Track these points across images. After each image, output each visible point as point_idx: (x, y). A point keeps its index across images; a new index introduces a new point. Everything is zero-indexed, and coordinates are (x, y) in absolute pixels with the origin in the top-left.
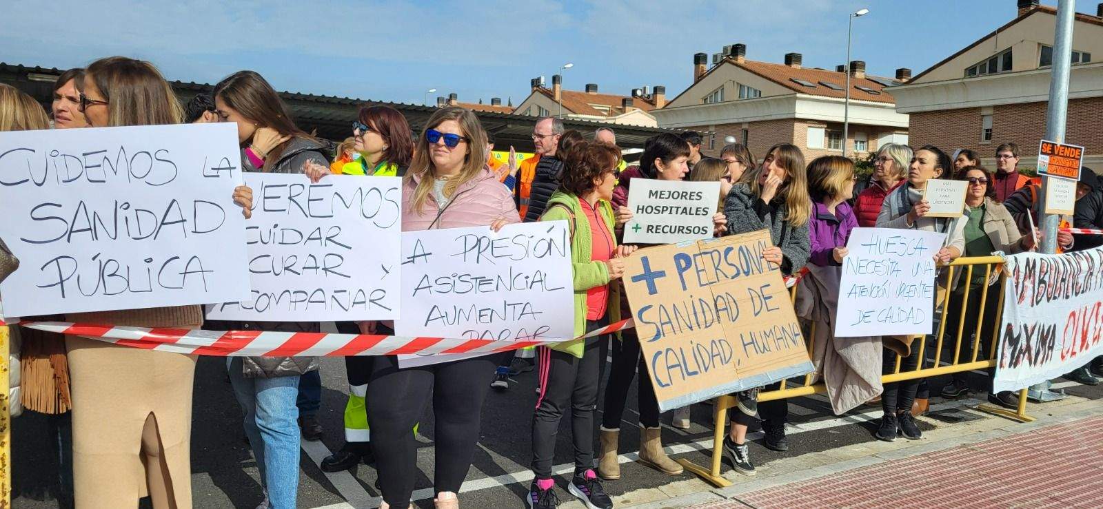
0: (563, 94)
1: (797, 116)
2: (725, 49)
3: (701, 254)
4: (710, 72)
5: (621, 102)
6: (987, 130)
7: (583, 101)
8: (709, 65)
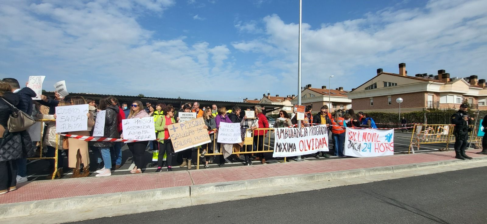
0: (270, 97)
1: (324, 101)
2: (306, 86)
5: (284, 99)
6: (372, 103)
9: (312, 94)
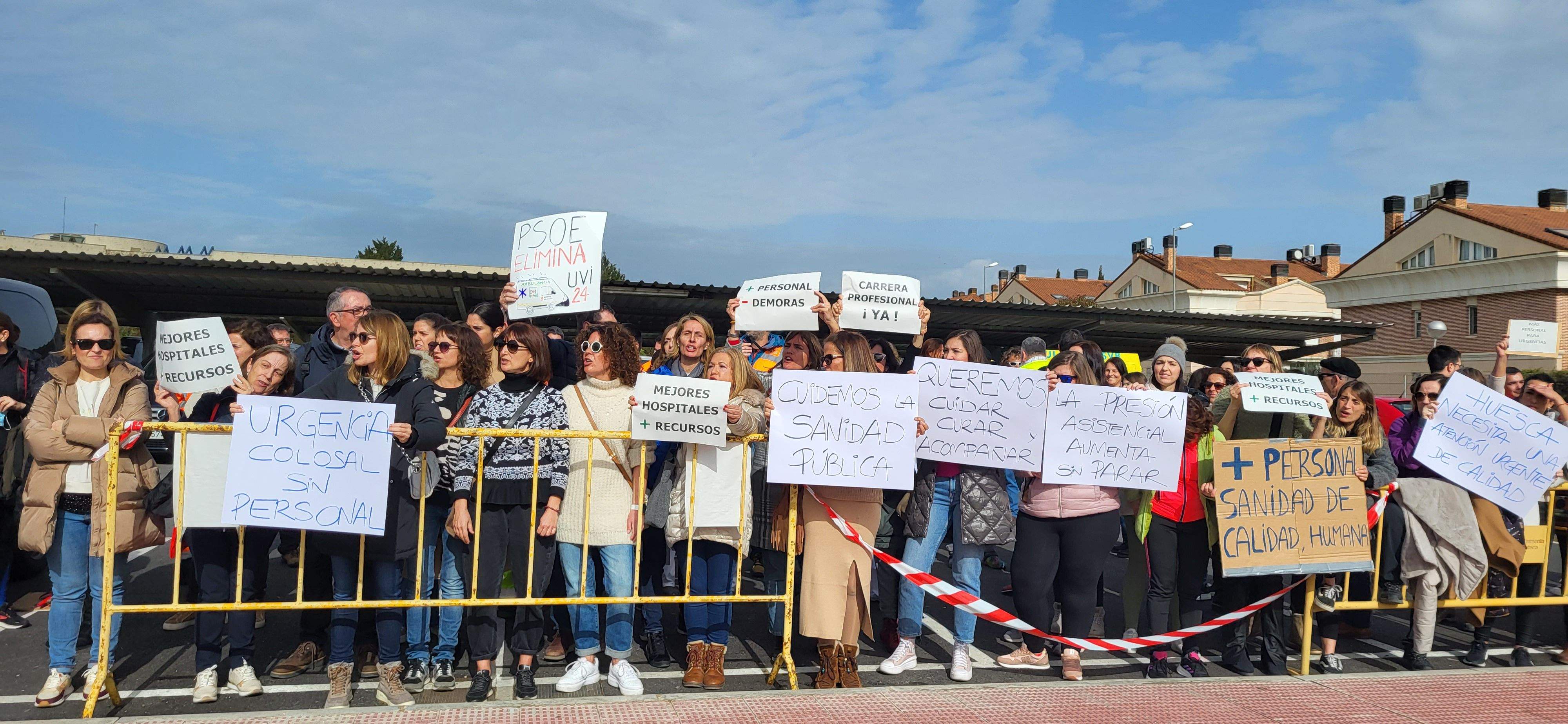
1: (1560, 285)
2: (1434, 189)
3: (1290, 451)
4: (1410, 223)
5: (1269, 270)
7: (1209, 270)
8: (1409, 212)
9: (1475, 244)
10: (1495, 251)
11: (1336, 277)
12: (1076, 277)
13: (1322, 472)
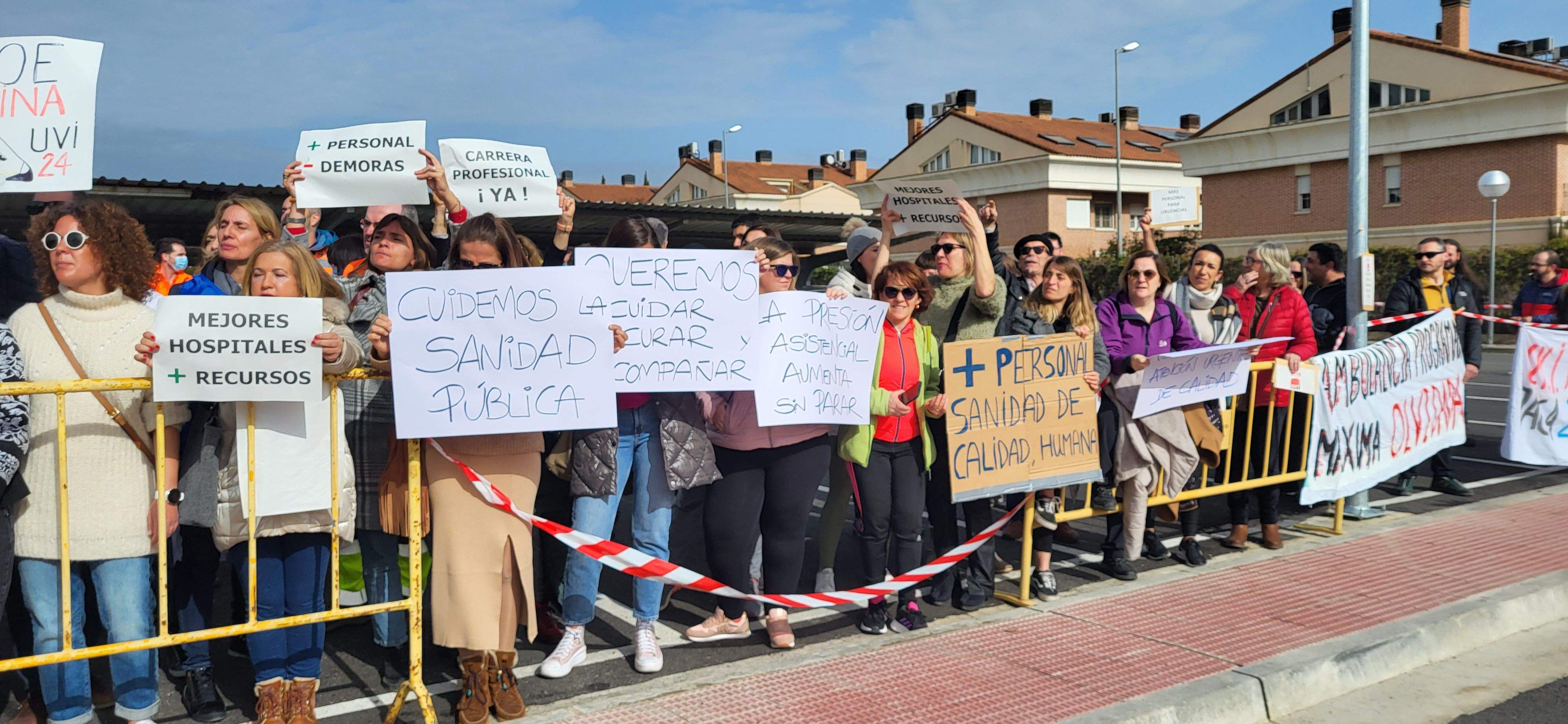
0: (725, 165)
1: (1052, 185)
2: (948, 97)
4: (929, 129)
5: (806, 175)
6: (1304, 196)
7: (752, 174)
8: (927, 120)
9: (983, 149)
10: (999, 154)
11: (868, 180)
12: (623, 183)
13: (1053, 373)
